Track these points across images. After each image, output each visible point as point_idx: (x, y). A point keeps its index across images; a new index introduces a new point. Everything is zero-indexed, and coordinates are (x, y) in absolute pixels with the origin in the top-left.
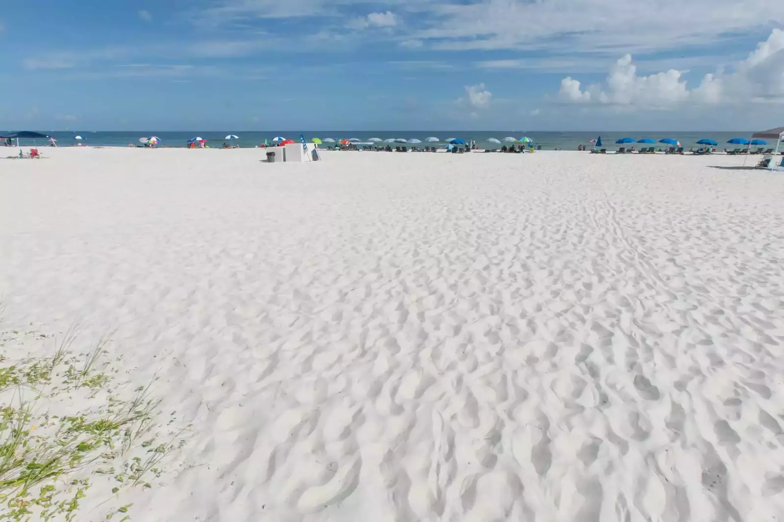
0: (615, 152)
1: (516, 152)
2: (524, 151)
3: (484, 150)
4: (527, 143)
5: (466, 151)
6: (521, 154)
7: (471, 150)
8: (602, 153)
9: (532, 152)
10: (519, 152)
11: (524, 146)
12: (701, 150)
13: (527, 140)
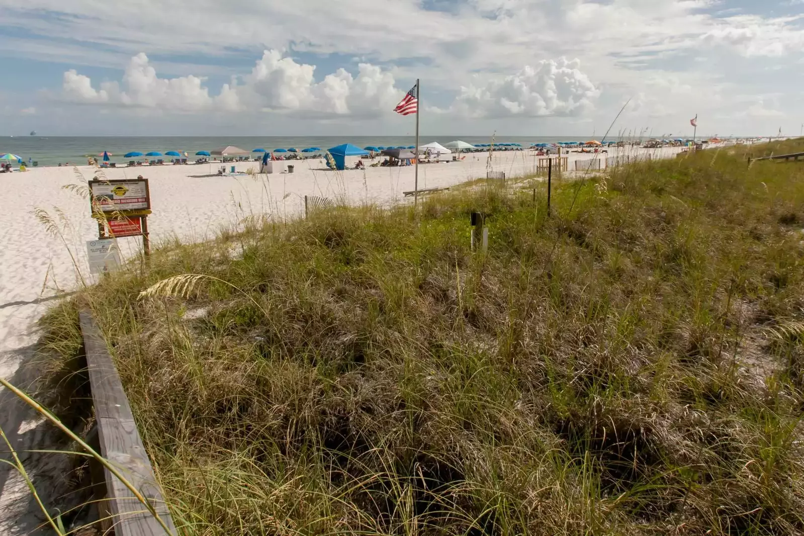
0: (126, 165)
2: (11, 169)
4: (13, 160)
8: (113, 167)
9: (24, 171)
11: (9, 164)
12: (200, 160)
13: (12, 157)
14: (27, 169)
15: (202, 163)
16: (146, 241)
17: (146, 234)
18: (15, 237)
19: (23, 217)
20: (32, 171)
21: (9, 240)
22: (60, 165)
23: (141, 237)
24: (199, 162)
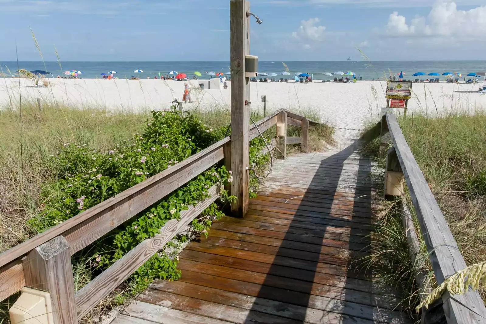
1: (343, 82)
2: (349, 81)
3: (322, 81)
4: (351, 75)
5: (309, 82)
6: (347, 84)
7: (313, 81)
9: (355, 82)
10: (345, 82)
11: (349, 78)
12: (471, 80)
13: (351, 74)
14: (357, 81)
15: (471, 83)
16: (405, 112)
17: (406, 109)
18: (351, 111)
19: (354, 104)
20: (359, 83)
21: (349, 112)
22: (373, 80)
23: (404, 109)
24: (469, 82)
